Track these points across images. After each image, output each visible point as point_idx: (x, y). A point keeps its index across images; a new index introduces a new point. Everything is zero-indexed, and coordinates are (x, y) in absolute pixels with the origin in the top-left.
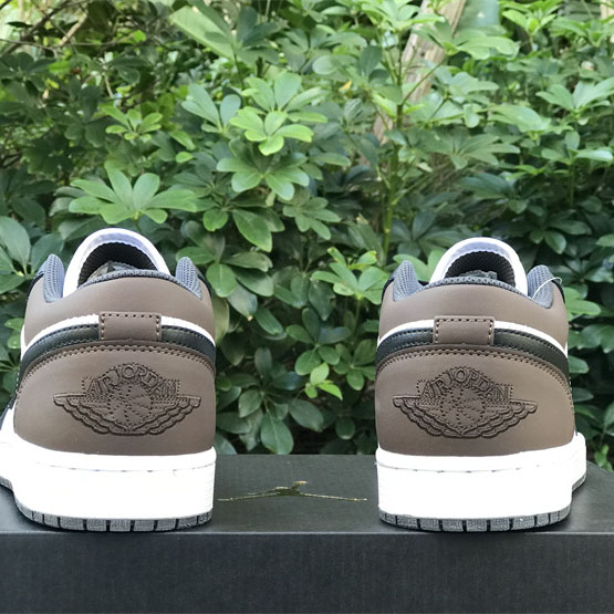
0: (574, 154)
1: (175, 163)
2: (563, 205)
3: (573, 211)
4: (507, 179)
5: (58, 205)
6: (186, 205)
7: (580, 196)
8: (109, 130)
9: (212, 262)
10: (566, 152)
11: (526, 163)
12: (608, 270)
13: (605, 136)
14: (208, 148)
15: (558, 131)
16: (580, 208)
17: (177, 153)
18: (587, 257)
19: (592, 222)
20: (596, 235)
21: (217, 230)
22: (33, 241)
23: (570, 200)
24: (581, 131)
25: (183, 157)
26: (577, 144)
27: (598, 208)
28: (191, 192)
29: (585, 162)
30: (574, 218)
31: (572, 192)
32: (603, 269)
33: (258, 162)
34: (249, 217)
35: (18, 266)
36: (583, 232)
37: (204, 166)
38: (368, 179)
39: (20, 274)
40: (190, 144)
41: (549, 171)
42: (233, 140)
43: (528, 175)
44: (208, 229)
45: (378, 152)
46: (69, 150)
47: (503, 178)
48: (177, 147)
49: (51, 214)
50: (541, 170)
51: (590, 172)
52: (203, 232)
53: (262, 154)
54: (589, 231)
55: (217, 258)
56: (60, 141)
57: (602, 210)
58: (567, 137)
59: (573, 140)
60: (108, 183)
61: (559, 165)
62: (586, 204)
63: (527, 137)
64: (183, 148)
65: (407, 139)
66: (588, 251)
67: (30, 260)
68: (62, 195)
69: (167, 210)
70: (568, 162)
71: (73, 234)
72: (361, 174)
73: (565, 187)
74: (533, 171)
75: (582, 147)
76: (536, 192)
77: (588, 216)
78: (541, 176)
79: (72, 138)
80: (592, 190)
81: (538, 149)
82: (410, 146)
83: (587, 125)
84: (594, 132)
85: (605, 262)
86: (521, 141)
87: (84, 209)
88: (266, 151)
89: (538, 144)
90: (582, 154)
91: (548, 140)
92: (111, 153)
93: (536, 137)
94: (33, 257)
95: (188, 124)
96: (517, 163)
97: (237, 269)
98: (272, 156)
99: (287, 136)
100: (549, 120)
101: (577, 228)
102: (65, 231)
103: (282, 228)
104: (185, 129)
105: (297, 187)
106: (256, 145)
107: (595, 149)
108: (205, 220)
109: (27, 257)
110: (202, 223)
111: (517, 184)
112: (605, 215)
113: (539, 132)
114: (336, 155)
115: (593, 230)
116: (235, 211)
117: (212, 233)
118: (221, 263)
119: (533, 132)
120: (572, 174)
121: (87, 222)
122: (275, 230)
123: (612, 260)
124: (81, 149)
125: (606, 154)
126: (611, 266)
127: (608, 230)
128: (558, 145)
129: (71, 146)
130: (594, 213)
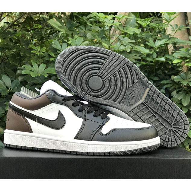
0: (155, 59)
1: (49, 61)
2: (152, 72)
3: (155, 74)
5: (18, 72)
6: (53, 72)
7: (157, 70)
8: (32, 52)
10: (153, 58)
11: (143, 61)
12: (164, 90)
13: (163, 54)
15: (151, 53)
16: (157, 73)
17: (50, 58)
18: (158, 86)
19: (160, 77)
20: (161, 80)
22: (12, 81)
23: (154, 71)
24: (157, 53)
25: (52, 59)
26: (156, 56)
27: (161, 73)
29: (158, 61)
30: (155, 76)
31: (155, 69)
32: (163, 89)
35: (8, 88)
36: (157, 79)
39: (8, 90)
40: (54, 56)
41: (149, 63)
43: (143, 64)
46: (21, 57)
47: (137, 65)
48: (50, 56)
49: (17, 74)
50: (146, 63)
51: (159, 64)
54: (159, 79)
56: (19, 54)
57: (163, 73)
58: (153, 54)
59: (155, 55)
60: (32, 66)
61: (151, 62)
63: (143, 54)
64: (52, 57)
66: (159, 84)
67: (11, 86)
68: (19, 69)
69: (48, 73)
70: (154, 61)
71: (22, 79)
73: (153, 67)
74: (144, 63)
75: (157, 57)
76: (145, 69)
77: (159, 75)
78: (146, 64)
79: (22, 54)
80: (160, 69)
81: (146, 58)
83: (159, 51)
84: (160, 53)
85: (163, 87)
86: (141, 55)
87: (26, 73)
89: (146, 56)
90: (157, 59)
91: (148, 55)
92: (32, 58)
93: (145, 54)
95: (53, 50)
96: (140, 61)
100: (149, 50)
101: (156, 79)
102: (20, 79)
104: (52, 51)
107: (161, 58)
109: (10, 86)
110: (57, 77)
111: (141, 66)
112: (163, 75)
115: (160, 79)
119: (144, 53)
120: (155, 64)
121: (26, 76)
123: (165, 87)
124: (24, 57)
125: (163, 59)
126: (165, 89)
127: (164, 79)
128: (151, 56)
129: (21, 56)
130: (160, 75)
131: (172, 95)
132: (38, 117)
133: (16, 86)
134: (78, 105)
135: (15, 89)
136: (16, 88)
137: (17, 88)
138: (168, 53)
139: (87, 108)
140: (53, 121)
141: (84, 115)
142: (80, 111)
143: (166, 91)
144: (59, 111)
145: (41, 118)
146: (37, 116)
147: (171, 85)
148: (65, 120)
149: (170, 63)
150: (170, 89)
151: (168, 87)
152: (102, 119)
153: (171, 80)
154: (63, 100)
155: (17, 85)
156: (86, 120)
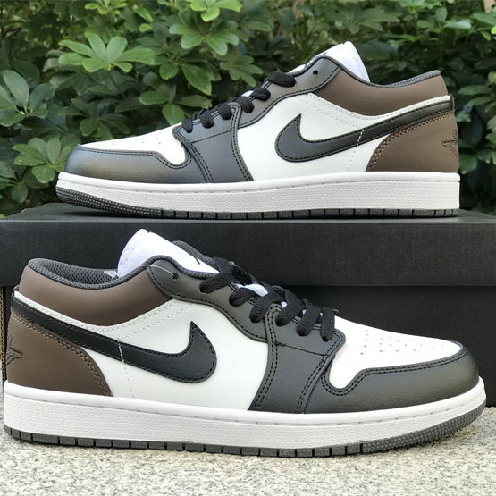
0: (443, 24)
1: (138, 32)
2: (434, 65)
4: (392, 45)
5: (49, 64)
6: (146, 59)
7: (448, 58)
8: (87, 7)
9: (167, 103)
10: (437, 24)
12: (466, 113)
13: (467, 12)
14: (163, 21)
15: (430, 6)
16: (447, 67)
17: (139, 24)
19: (456, 78)
20: (459, 86)
21: (170, 79)
22: (31, 91)
23: (441, 61)
24: (449, 7)
25: (145, 28)
26: (445, 17)
27: (461, 67)
28: (149, 50)
29: (451, 31)
31: (442, 56)
32: (464, 112)
33: (200, 28)
34: (195, 70)
35: (21, 109)
36: (449, 85)
37: (160, 32)
38: (287, 46)
39: (22, 113)
40: (148, 17)
41: (425, 38)
42: (181, 11)
43: (407, 42)
44: (163, 78)
45: (293, 23)
46: (55, 24)
47: (389, 44)
48: (140, 20)
49: (44, 70)
50: (418, 38)
51: (456, 39)
52: (160, 80)
53: (203, 21)
54: (454, 84)
55: (171, 99)
56: (50, 17)
57: (464, 68)
58: (437, 11)
59: (442, 14)
60: (87, 43)
61: (432, 34)
62: (453, 63)
63: (407, 12)
64: (145, 21)
65: (313, 12)
68: (51, 56)
69: (133, 63)
70: (438, 31)
71: (61, 86)
72: (281, 42)
73: (437, 52)
74: (412, 38)
75: (448, 18)
76: (415, 54)
77: (454, 74)
78: (417, 42)
79: (59, 14)
80: (457, 54)
81: (416, 21)
82: (316, 17)
83: (454, 3)
84: (460, 9)
85: (465, 107)
86: (403, 16)
87: (69, 61)
88: (206, 19)
89: (416, 17)
90: (452, 24)
91: (424, 14)
92: (89, 25)
93: (414, 12)
94: (31, 101)
96: (401, 33)
97: (185, 108)
98: (211, 22)
99: (223, 7)
102: (55, 83)
103: (219, 78)
105: (230, 46)
106: (199, 14)
107: (458, 21)
108: (161, 72)
109: (27, 101)
110: (159, 74)
111: (400, 49)
112: (466, 72)
113: (416, 8)
114: (259, 23)
115: (456, 82)
116: (183, 65)
117: (166, 81)
118: (174, 103)
119: (412, 8)
120: (442, 42)
121: (71, 77)
122: (214, 80)
123: (470, 104)
124: (66, 23)
125: (465, 24)
126: (470, 110)
127: (468, 83)
128: (431, 18)
129: (58, 20)
130: (458, 71)
131: (489, 128)
132: (126, 344)
133: (44, 101)
134: (247, 300)
135: (41, 108)
136: (45, 106)
137: (48, 106)
138: (483, 9)
139: (274, 310)
140: (176, 355)
141: (268, 332)
142: (254, 319)
143: (472, 118)
144: (192, 323)
145: (136, 347)
146: (121, 343)
147: (488, 99)
148: (214, 352)
149: (488, 37)
150: (484, 109)
151: (480, 106)
152: (325, 339)
153: (488, 85)
154: (203, 289)
155: (47, 99)
156: (279, 347)
